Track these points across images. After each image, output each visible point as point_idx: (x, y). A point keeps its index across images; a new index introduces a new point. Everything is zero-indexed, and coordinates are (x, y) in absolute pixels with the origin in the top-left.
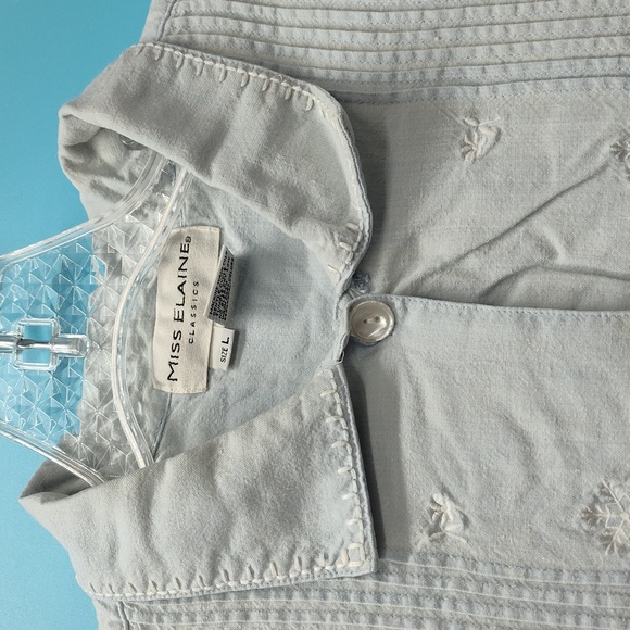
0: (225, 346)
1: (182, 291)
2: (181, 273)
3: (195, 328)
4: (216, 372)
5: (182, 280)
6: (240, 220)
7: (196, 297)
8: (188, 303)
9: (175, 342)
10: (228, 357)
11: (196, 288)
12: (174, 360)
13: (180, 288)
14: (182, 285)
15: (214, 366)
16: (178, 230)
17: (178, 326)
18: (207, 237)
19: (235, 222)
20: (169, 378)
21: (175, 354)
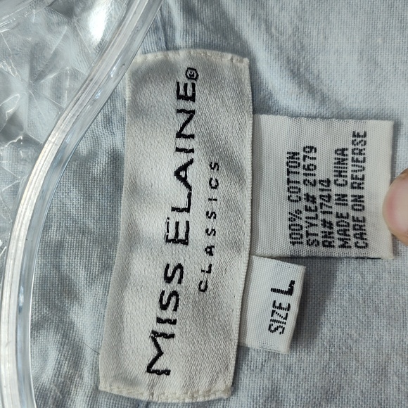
0: (283, 300)
1: (184, 180)
2: (182, 143)
3: (214, 260)
4: (252, 354)
5: (184, 158)
6: (290, 44)
7: (215, 194)
8: (199, 206)
9: (168, 288)
10: (290, 324)
11: (215, 175)
12: (167, 328)
13: (181, 174)
14: (184, 168)
15: (251, 341)
16: (160, 55)
17: (176, 254)
18: (227, 73)
19: (280, 48)
20: (149, 369)
21: (169, 314)
